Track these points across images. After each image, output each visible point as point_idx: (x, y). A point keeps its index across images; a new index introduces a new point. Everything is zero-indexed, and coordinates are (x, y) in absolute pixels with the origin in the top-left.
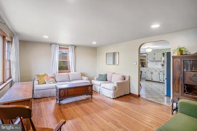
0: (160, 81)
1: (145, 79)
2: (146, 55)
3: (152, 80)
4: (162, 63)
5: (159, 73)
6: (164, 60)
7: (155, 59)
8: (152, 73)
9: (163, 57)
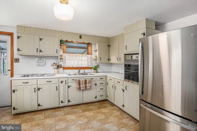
0: (62, 105)
1: (13, 112)
5: (58, 87)
6: (61, 56)
7: (40, 51)
8: (39, 89)
9: (60, 48)
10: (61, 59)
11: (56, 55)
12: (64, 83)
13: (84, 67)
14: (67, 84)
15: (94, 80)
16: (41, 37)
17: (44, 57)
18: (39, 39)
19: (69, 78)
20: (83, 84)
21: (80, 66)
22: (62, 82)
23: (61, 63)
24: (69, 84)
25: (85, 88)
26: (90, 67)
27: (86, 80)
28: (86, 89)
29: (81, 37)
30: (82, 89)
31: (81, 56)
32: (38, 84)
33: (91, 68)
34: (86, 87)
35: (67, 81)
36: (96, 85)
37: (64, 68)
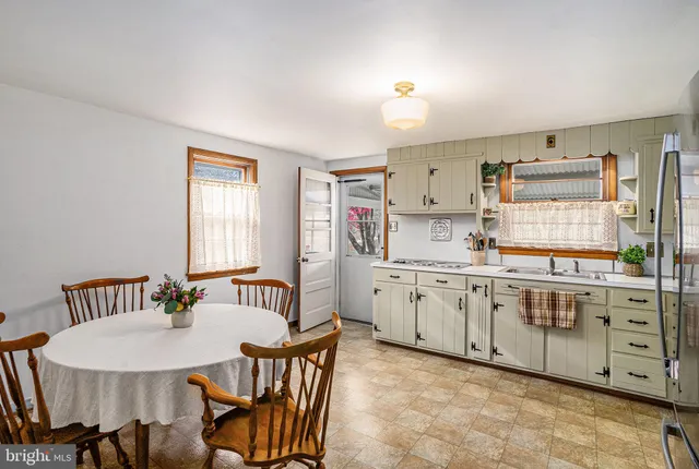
0: (472, 355)
1: (375, 335)
2: (378, 179)
3: (420, 345)
4: (477, 227)
5: (464, 300)
6: (488, 211)
7: (432, 201)
8: (419, 297)
9: (485, 188)
10: (485, 220)
11: (470, 209)
12: (481, 291)
13: (577, 248)
14: (489, 296)
15: (596, 301)
16: (432, 167)
17: (448, 216)
18: (427, 172)
19: (496, 280)
20: (545, 306)
21: (562, 245)
22: (475, 289)
23: (493, 234)
24: (496, 297)
25: (549, 323)
26: (604, 249)
27: (553, 294)
28: (554, 325)
29: (551, 141)
30: (538, 321)
31: (563, 207)
32: (419, 283)
33: (614, 256)
34: (554, 319)
35: (489, 287)
36: (607, 321)
37: (503, 250)
